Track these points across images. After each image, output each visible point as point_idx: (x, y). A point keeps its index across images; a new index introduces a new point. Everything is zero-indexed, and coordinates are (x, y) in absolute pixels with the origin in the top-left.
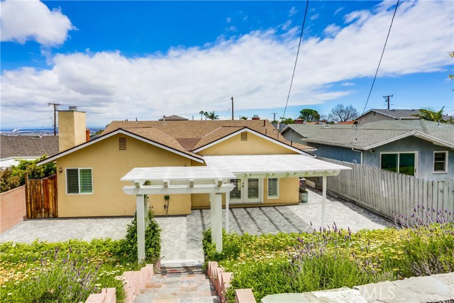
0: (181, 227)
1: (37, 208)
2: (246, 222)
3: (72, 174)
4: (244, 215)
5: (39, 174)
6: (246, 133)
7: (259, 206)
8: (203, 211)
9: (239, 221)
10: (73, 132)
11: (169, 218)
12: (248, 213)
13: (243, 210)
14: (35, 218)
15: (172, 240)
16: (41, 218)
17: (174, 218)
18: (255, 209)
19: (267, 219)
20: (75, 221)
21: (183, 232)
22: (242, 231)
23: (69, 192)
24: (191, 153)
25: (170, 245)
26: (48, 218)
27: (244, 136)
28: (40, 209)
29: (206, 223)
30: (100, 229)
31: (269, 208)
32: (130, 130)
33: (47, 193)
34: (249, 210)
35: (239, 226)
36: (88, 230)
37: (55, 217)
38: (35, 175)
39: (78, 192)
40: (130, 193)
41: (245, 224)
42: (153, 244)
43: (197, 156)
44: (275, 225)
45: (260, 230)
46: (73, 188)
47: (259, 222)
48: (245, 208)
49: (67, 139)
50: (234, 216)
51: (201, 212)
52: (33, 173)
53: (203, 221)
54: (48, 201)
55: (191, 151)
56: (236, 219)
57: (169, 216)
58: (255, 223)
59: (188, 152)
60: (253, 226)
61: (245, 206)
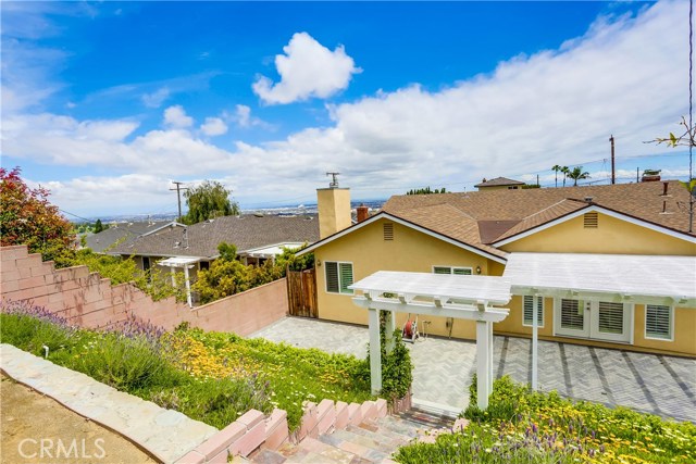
0: (466, 359)
1: (298, 305)
2: (583, 371)
3: (331, 267)
4: (583, 360)
5: (300, 265)
6: (595, 214)
7: (624, 349)
8: (510, 339)
9: (570, 367)
10: (334, 216)
11: (452, 342)
12: (594, 357)
13: (585, 349)
14: (297, 315)
15: (446, 373)
16: (302, 317)
17: (460, 344)
18: (611, 352)
19: (632, 376)
20: (335, 325)
21: (466, 366)
22: (569, 386)
23: (328, 290)
24: (488, 248)
25: (440, 381)
26: (309, 317)
27: (591, 220)
28: (302, 306)
29: (507, 359)
30: (359, 341)
31: (646, 357)
32: (398, 214)
33: (307, 288)
34: (597, 352)
35: (567, 377)
36: (345, 340)
37: (315, 317)
38: (296, 266)
39: (337, 291)
40: (361, 305)
41: (580, 376)
42: (396, 375)
43: (498, 252)
44: (647, 392)
45: (607, 391)
46: (332, 287)
47: (611, 377)
48: (591, 347)
49: (328, 224)
50: (564, 358)
51: (506, 341)
52: (295, 264)
53: (503, 355)
54: (308, 298)
55: (490, 244)
56: (565, 364)
57: (453, 339)
58: (603, 379)
59: (483, 247)
60: (595, 382)
61: (591, 345)
